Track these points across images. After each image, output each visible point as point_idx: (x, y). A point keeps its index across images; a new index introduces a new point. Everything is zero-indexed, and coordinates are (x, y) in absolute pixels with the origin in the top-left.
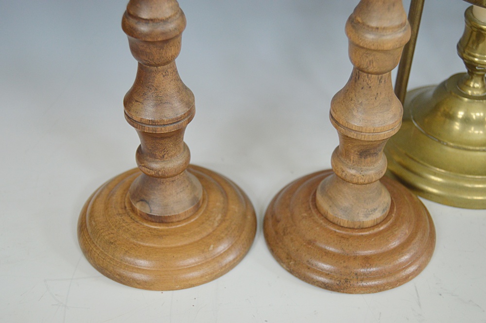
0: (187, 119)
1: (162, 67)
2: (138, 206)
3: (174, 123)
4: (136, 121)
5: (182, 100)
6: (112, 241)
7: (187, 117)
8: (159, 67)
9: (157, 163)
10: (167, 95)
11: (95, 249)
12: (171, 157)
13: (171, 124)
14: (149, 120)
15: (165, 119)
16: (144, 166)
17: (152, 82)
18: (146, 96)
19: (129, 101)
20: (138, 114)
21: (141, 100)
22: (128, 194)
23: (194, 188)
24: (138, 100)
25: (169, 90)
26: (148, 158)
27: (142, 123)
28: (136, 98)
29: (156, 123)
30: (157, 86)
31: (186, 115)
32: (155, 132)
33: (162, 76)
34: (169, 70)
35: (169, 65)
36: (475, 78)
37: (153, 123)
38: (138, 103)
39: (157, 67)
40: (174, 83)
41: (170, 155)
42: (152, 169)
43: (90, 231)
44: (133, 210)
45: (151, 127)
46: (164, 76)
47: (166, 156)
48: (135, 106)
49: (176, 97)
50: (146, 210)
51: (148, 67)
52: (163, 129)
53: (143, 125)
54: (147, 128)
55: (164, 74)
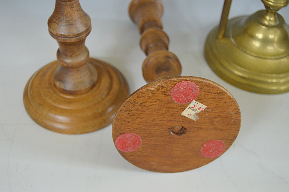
0: (85, 34)
1: (69, 2)
2: (58, 84)
3: (77, 37)
4: (54, 34)
5: (82, 23)
6: (41, 104)
7: (85, 33)
8: (67, 3)
9: (68, 59)
10: (73, 20)
11: (31, 108)
12: (77, 56)
13: (75, 37)
14: (62, 35)
15: (71, 35)
16: (61, 61)
17: (63, 12)
18: (60, 20)
19: (50, 22)
20: (55, 30)
21: (57, 22)
22: (53, 76)
23: (92, 74)
24: (55, 22)
25: (74, 17)
26: (63, 56)
27: (58, 36)
28: (54, 20)
29: (65, 36)
30: (66, 14)
31: (85, 32)
32: (65, 42)
33: (69, 8)
34: (74, 5)
35: (73, 1)
36: (269, 14)
37: (64, 36)
38: (55, 23)
39: (66, 2)
40: (77, 12)
41: (76, 55)
42: (65, 63)
43: (29, 96)
44: (55, 86)
45: (63, 38)
46: (70, 8)
47: (73, 55)
48: (54, 25)
49: (78, 21)
50: (62, 87)
51: (61, 2)
52: (70, 40)
53: (58, 37)
54: (61, 39)
55: (71, 7)
